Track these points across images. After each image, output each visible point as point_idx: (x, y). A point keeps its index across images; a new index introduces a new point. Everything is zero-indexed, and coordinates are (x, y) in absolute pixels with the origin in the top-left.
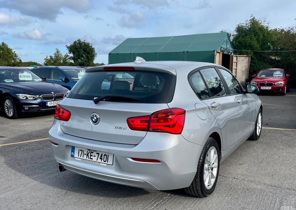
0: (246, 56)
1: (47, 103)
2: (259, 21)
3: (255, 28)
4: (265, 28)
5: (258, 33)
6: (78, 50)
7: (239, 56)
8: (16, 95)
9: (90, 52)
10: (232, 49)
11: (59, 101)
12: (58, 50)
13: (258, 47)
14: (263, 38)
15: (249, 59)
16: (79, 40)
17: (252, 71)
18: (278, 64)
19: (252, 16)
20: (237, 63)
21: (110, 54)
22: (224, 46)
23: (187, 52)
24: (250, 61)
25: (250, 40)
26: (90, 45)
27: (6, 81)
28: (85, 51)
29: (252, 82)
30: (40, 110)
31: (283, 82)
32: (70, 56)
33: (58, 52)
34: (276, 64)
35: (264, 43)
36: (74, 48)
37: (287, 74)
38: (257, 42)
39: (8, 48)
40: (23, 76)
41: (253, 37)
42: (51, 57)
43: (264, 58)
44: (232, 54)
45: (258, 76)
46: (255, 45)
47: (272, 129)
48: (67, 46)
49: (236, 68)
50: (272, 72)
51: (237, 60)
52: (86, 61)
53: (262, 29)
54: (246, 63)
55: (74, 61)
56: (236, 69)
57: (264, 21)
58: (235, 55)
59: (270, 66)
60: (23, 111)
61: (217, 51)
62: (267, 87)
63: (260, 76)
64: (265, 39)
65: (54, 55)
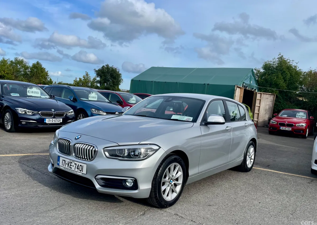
0: (271, 94)
1: (45, 119)
2: (287, 60)
3: (282, 67)
4: (294, 68)
5: (285, 71)
6: (105, 75)
7: (263, 94)
8: (16, 108)
9: (117, 77)
10: (257, 86)
11: (58, 119)
12: (88, 73)
13: (284, 86)
14: (290, 77)
15: (274, 97)
16: (107, 66)
17: (277, 111)
18: (304, 106)
19: (280, 54)
20: (260, 100)
21: (133, 80)
22: (247, 82)
23: (208, 84)
24: (275, 100)
25: (277, 78)
26: (117, 71)
27: (12, 94)
28: (112, 76)
29: (272, 121)
30: (37, 126)
31: (305, 124)
32: (97, 80)
33: (87, 75)
34: (302, 105)
35: (291, 82)
36: (101, 72)
37: (311, 117)
38: (283, 81)
39: (42, 67)
40: (32, 92)
41: (280, 76)
42: (80, 79)
43: (290, 98)
44: (256, 91)
45: (280, 115)
46: (281, 84)
47: (270, 172)
48: (95, 69)
49: (259, 105)
50: (295, 113)
51: (261, 97)
52: (111, 86)
53: (289, 68)
54: (271, 102)
55: (100, 85)
56: (259, 107)
57: (293, 61)
58: (259, 92)
59: (296, 107)
60: (20, 125)
61: (238, 86)
62: (287, 128)
63: (282, 116)
64: (292, 78)
65: (83, 77)
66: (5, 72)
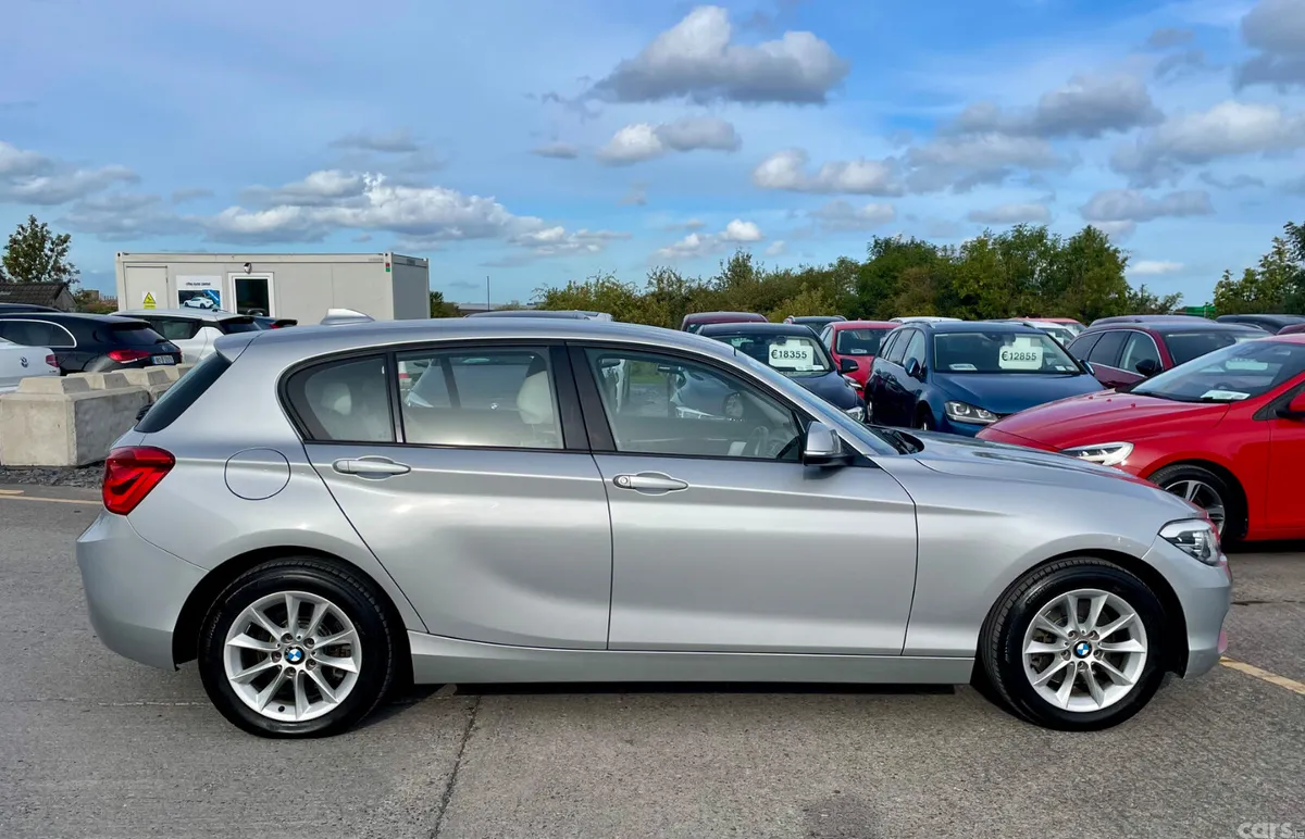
48: (1290, 224)
65: (1263, 265)
66: (981, 284)
